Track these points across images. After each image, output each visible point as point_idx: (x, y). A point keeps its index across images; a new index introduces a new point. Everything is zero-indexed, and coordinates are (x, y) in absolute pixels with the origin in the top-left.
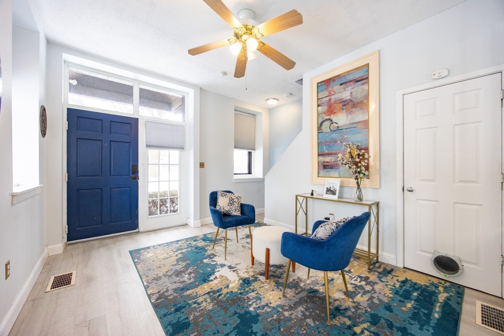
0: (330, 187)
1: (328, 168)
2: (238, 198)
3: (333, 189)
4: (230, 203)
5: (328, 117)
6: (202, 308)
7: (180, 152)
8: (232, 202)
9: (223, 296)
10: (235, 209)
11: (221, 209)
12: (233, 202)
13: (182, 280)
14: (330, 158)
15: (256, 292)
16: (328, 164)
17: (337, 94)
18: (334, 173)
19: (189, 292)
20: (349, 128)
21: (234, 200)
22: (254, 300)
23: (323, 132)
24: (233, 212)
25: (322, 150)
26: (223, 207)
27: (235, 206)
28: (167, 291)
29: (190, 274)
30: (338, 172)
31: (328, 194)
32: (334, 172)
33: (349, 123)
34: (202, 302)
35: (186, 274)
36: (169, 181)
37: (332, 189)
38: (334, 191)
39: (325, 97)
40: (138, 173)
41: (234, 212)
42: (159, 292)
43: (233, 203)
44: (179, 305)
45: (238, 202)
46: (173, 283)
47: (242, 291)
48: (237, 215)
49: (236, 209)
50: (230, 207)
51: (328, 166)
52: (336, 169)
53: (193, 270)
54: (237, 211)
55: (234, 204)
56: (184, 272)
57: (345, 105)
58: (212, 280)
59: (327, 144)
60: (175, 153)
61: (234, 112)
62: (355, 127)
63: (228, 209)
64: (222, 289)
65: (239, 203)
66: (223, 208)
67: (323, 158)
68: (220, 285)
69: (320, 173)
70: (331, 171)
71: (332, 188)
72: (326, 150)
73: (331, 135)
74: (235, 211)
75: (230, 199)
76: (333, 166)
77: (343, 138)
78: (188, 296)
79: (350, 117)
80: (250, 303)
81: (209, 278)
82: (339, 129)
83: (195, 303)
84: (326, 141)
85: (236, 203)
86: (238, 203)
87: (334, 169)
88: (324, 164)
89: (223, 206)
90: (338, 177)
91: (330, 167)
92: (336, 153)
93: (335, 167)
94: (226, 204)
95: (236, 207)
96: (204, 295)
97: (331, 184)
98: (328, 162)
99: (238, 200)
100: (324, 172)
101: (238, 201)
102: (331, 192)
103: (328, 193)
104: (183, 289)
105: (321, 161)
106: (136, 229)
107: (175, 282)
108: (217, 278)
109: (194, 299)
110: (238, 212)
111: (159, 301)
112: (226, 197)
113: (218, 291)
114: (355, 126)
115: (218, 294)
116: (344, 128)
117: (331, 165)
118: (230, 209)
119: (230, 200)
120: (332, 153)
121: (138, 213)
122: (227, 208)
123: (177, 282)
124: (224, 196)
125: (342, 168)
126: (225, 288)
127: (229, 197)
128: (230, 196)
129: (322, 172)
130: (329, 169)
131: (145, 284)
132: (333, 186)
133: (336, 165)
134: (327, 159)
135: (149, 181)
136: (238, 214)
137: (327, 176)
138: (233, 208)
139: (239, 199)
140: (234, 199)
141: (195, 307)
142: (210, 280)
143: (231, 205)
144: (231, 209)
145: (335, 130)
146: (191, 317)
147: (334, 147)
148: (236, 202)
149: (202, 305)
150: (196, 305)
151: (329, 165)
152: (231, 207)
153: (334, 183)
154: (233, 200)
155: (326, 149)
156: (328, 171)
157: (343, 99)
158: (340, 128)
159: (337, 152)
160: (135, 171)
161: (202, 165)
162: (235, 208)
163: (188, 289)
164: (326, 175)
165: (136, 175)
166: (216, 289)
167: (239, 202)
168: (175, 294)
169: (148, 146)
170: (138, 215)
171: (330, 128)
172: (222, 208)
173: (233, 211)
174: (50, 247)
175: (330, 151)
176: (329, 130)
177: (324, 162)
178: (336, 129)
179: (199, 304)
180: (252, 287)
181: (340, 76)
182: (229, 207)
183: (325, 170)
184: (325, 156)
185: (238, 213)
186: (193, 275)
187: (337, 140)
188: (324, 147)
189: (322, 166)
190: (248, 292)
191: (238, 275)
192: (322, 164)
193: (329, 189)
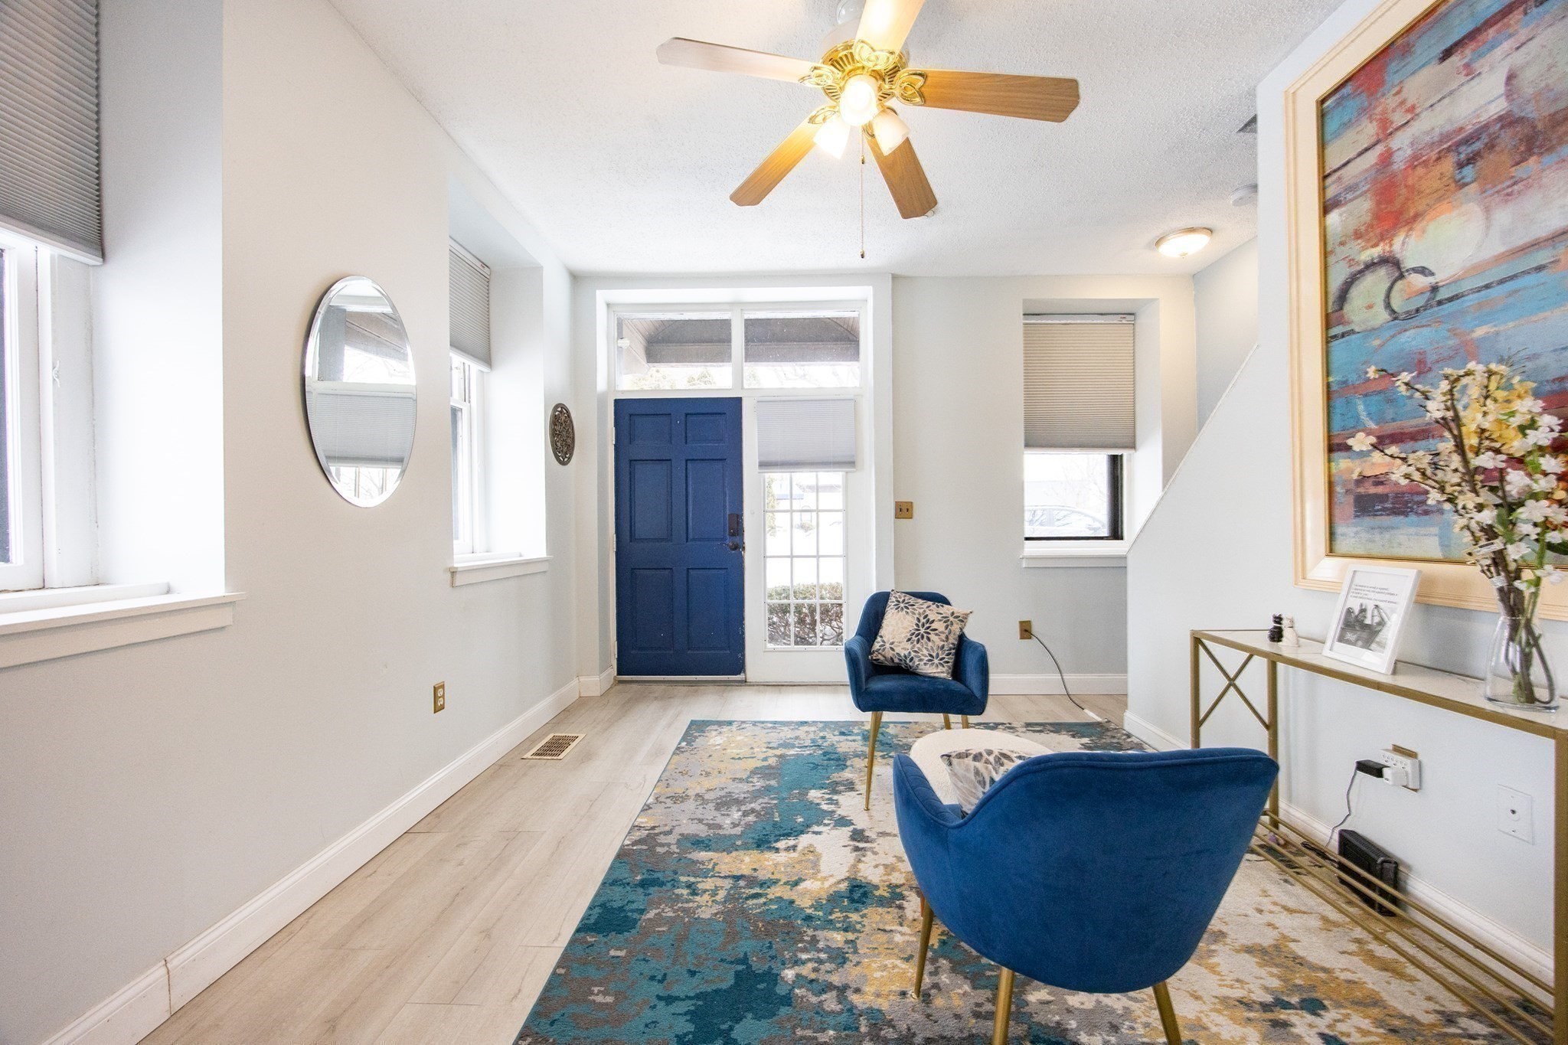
0: (1363, 611)
1: (1384, 509)
2: (951, 619)
3: (1376, 619)
4: (917, 632)
5: (1375, 252)
6: (691, 905)
7: (844, 473)
8: (922, 631)
9: (762, 900)
10: (931, 655)
11: (884, 649)
12: (928, 631)
13: (719, 820)
15: (851, 936)
16: (1380, 490)
17: (1426, 113)
18: (1417, 534)
19: (703, 855)
20: (1502, 282)
21: (934, 626)
22: (823, 956)
23: (1352, 332)
24: (922, 663)
25: (1351, 423)
26: (892, 643)
27: (930, 644)
28: (667, 833)
29: (745, 814)
30: (1435, 530)
31: (1348, 642)
32: (1412, 530)
33: (1502, 249)
34: (705, 891)
35: (739, 810)
36: (818, 557)
37: (1368, 621)
38: (1380, 627)
39: (1360, 154)
40: (743, 534)
41: (925, 664)
42: (653, 828)
43: (925, 635)
44: (656, 875)
45: (943, 633)
46: (696, 821)
47: (821, 914)
48: (936, 675)
49: (934, 655)
50: (914, 646)
51: (1382, 498)
53: (763, 808)
54: (936, 661)
55: (929, 639)
56: (738, 802)
57: (1471, 160)
58: (777, 850)
60: (833, 477)
61: (1022, 320)
62: (1540, 268)
63: (906, 653)
64: (776, 882)
65: (947, 638)
66: (892, 646)
67: (1358, 461)
68: (783, 869)
69: (1342, 535)
70: (1398, 528)
71: (1369, 614)
72: (1371, 419)
73: (1393, 337)
74: (930, 660)
75: (919, 620)
76: (1407, 502)
77: (1466, 342)
78: (695, 862)
79: (1503, 216)
80: (804, 956)
81: (777, 841)
82: (1438, 298)
83: (689, 886)
85: (936, 634)
86: (943, 636)
87: (1413, 518)
88: (1361, 490)
89: (891, 641)
90: (1439, 555)
91: (1392, 503)
92: (1423, 431)
93: (1412, 505)
94: (903, 635)
95: (935, 648)
96: (725, 877)
97: (1371, 595)
98: (1378, 482)
99: (946, 628)
100: (1359, 528)
101: (947, 631)
102: (1363, 634)
103: (1350, 636)
104: (699, 843)
105: (1345, 478)
106: (740, 674)
107: (700, 821)
108: (794, 850)
109: (695, 877)
110: (940, 667)
111: (635, 848)
112: (907, 613)
113: (762, 884)
114: (1542, 257)
115: (757, 890)
116: (1466, 286)
118: (913, 654)
119: (920, 624)
120: (1404, 434)
121: (743, 633)
122: (903, 649)
123: (704, 822)
124: (902, 609)
126: (786, 883)
127: (919, 614)
128: (921, 611)
129: (1351, 534)
130: (1388, 515)
131: (651, 800)
132: (1377, 606)
135: (768, 554)
136: (938, 673)
137: (1374, 553)
138: (924, 650)
139: (952, 624)
140: (933, 621)
141: (682, 895)
142: (774, 847)
143: (918, 641)
144: (915, 651)
145: (1417, 311)
146: (651, 914)
148: (937, 632)
149: (698, 898)
150: (685, 892)
151: (1387, 495)
152: (918, 645)
153: (1383, 590)
154: (928, 625)
155: (1369, 414)
156: (1380, 527)
157: (1461, 129)
158: (1443, 294)
160: (736, 527)
161: (904, 510)
162: (932, 653)
163: (707, 848)
164: (1372, 545)
165: (737, 539)
166: (762, 875)
167: (950, 633)
168: (674, 848)
169: (764, 465)
170: (743, 639)
171: (1388, 305)
172: (888, 646)
173: (921, 660)
174: (582, 679)
175: (1394, 420)
176: (1384, 316)
177: (1360, 482)
178: (1420, 302)
179: (694, 892)
180: (854, 917)
181: (1442, 9)
182: (909, 646)
183: (1368, 521)
185: (939, 670)
186: (751, 818)
187: (1431, 358)
188: (1361, 408)
189: (1351, 499)
190: (829, 924)
191: (854, 866)
192: (1347, 491)
193: (1357, 617)
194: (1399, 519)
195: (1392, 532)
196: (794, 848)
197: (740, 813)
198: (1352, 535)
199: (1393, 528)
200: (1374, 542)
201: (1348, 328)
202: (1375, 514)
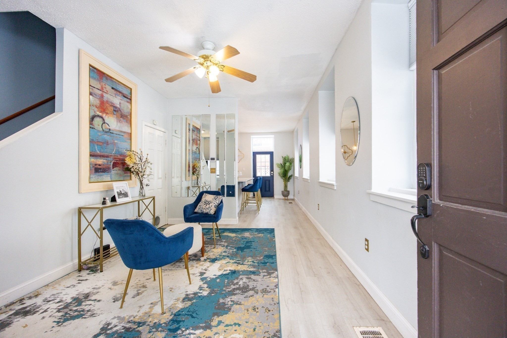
0: (120, 191)
1: (101, 171)
3: (124, 192)
5: (100, 114)
6: (253, 259)
13: (247, 281)
14: (102, 160)
16: (100, 167)
17: (109, 95)
18: (107, 176)
20: (118, 135)
23: (94, 128)
25: (94, 150)
28: (264, 276)
29: (237, 283)
30: (109, 176)
32: (106, 176)
33: (119, 130)
35: (240, 285)
38: (125, 193)
39: (97, 89)
42: (270, 277)
44: (263, 265)
46: (256, 280)
51: (100, 169)
52: (108, 172)
53: (230, 286)
57: (115, 111)
59: (99, 143)
62: (122, 136)
67: (95, 160)
69: (92, 177)
71: (122, 191)
72: (98, 151)
73: (103, 135)
76: (105, 170)
77: (114, 142)
78: (254, 267)
79: (119, 124)
80: (231, 252)
82: (110, 132)
83: (255, 263)
84: (99, 140)
87: (106, 173)
88: (96, 167)
90: (110, 180)
91: (102, 170)
93: (107, 170)
96: (245, 264)
98: (100, 165)
100: (95, 176)
102: (123, 195)
104: (253, 273)
105: (93, 163)
107: (254, 280)
109: (253, 264)
111: (273, 271)
114: (123, 134)
115: (238, 262)
116: (114, 132)
117: (104, 169)
120: (104, 156)
123: (252, 280)
125: (113, 171)
130: (102, 172)
132: (123, 190)
133: (108, 168)
134: (100, 161)
137: (99, 181)
142: (230, 271)
145: (107, 132)
146: (261, 258)
147: (106, 149)
149: (252, 260)
150: (255, 261)
151: (101, 168)
155: (98, 150)
156: (100, 175)
157: (114, 104)
158: (111, 131)
159: (109, 155)
163: (251, 272)
164: (98, 179)
166: (236, 264)
168: (261, 271)
171: (102, 127)
175: (103, 152)
176: (101, 129)
177: (96, 165)
178: (108, 130)
179: (253, 261)
181: (112, 79)
183: (98, 174)
184: (97, 158)
186: (235, 281)
187: (109, 142)
188: (96, 147)
189: (94, 169)
190: (224, 256)
191: (210, 266)
192: (93, 167)
193: (120, 193)
194: (104, 173)
195: (103, 176)
196: (225, 271)
197: (239, 284)
198: (94, 177)
199: (103, 175)
200: (99, 178)
201: (93, 127)
202: (99, 172)
